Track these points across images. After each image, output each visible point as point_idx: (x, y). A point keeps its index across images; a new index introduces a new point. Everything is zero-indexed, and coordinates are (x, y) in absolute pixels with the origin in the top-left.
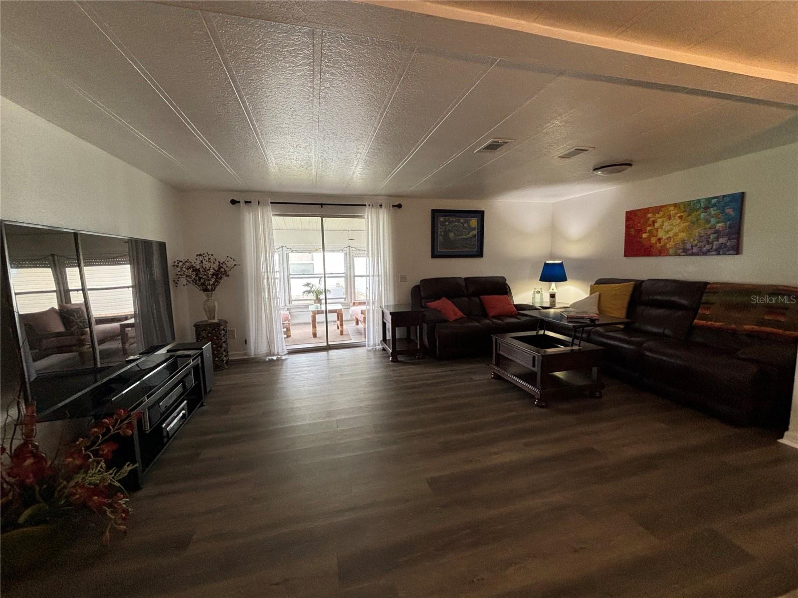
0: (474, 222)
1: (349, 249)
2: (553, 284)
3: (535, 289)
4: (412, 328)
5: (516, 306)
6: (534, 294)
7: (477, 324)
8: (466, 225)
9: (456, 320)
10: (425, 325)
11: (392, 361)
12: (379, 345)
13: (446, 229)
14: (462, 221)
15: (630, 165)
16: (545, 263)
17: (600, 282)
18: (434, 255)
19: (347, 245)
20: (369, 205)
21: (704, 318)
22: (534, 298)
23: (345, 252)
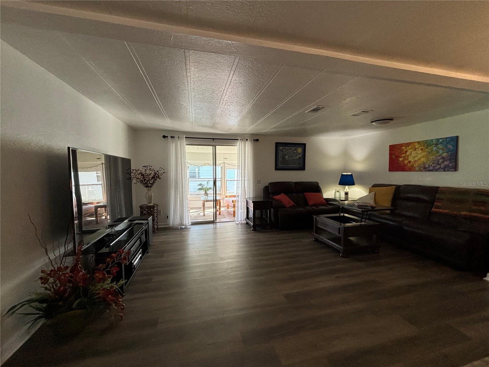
0: (300, 150)
1: (224, 164)
2: (347, 187)
3: (336, 189)
4: (264, 211)
5: (325, 199)
6: (335, 193)
7: (302, 209)
8: (295, 151)
9: (290, 207)
10: (272, 210)
11: (253, 230)
12: (244, 221)
13: (283, 153)
14: (293, 149)
15: (392, 120)
16: (342, 174)
17: (375, 186)
18: (276, 169)
19: (222, 162)
20: (240, 140)
21: (437, 207)
22: (335, 195)
23: (222, 166)
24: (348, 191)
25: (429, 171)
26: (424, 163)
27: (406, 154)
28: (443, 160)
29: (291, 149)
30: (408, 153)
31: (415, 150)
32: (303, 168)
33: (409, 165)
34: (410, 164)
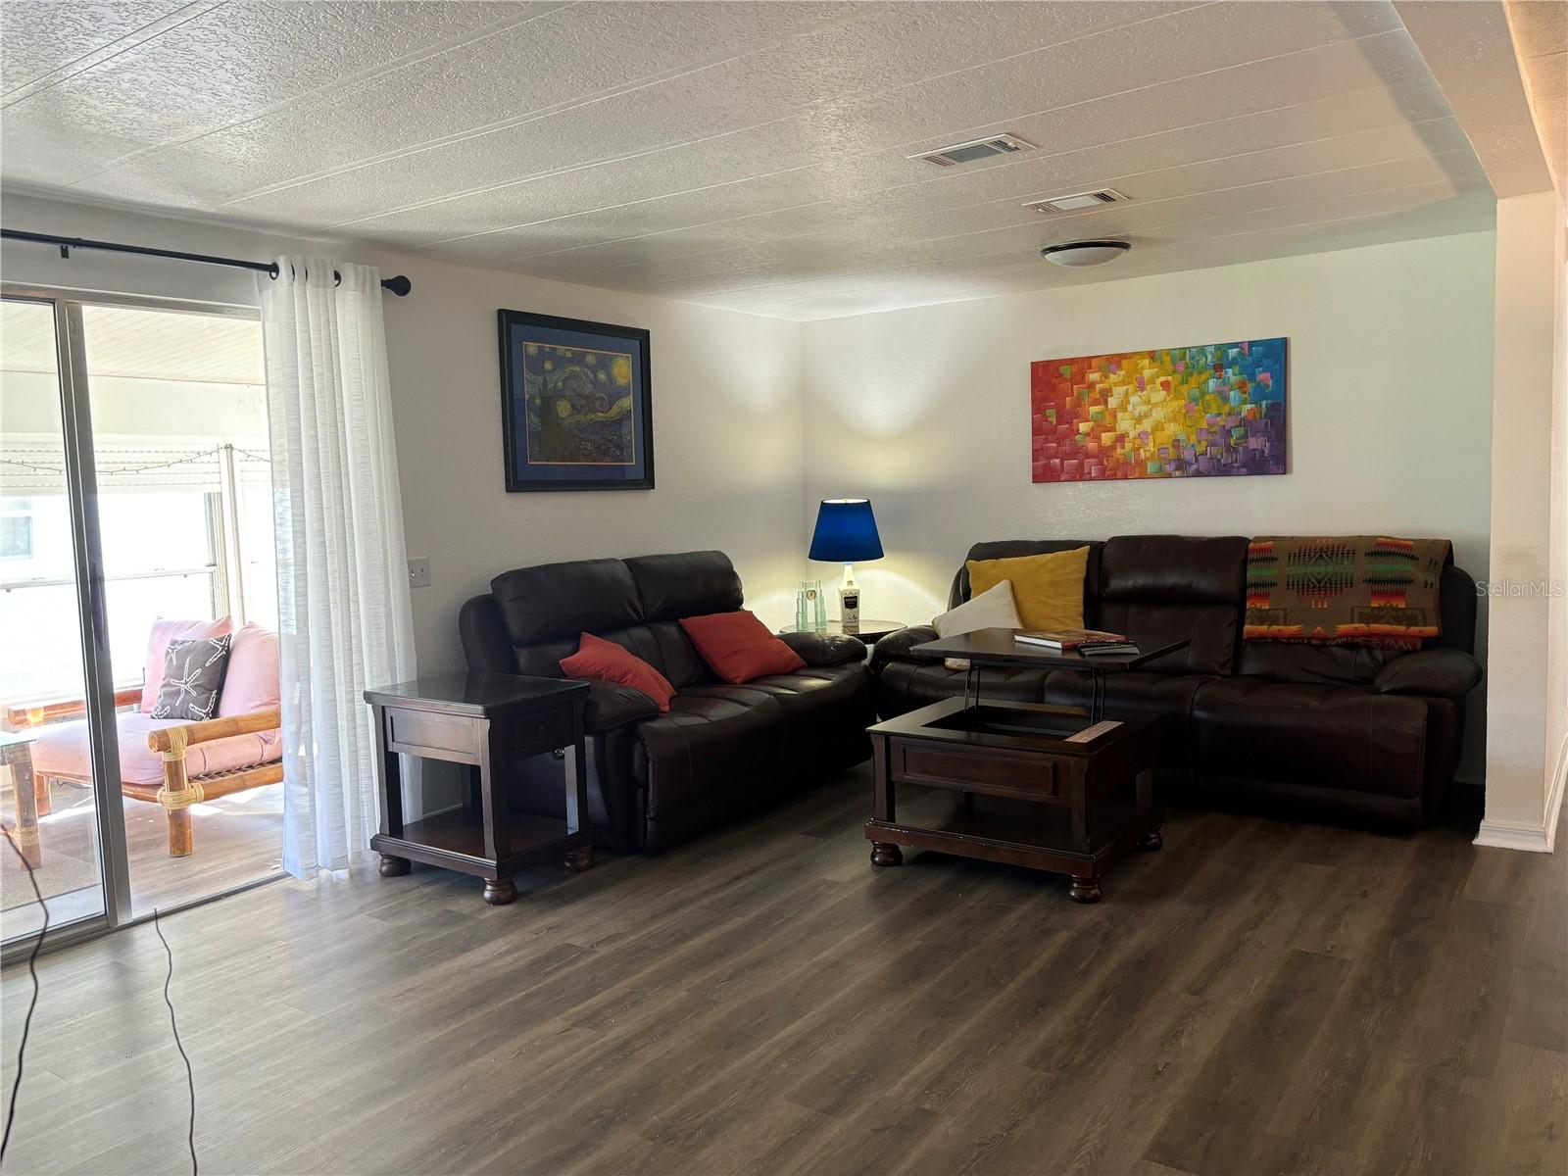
2: (849, 567)
3: (803, 584)
6: (801, 603)
8: (602, 376)
9: (670, 707)
11: (495, 902)
13: (545, 383)
14: (589, 359)
15: (1125, 246)
16: (822, 504)
17: (987, 553)
18: (519, 480)
21: (1263, 618)
24: (855, 587)
25: (1198, 474)
26: (1176, 443)
27: (1106, 403)
28: (1241, 430)
29: (580, 360)
30: (1112, 402)
31: (1141, 387)
32: (643, 477)
33: (1119, 451)
34: (1123, 447)
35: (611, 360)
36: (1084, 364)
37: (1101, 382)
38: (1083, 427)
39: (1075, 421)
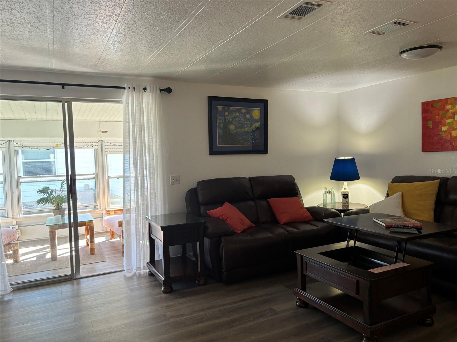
0: (256, 113)
1: (101, 144)
2: (345, 183)
3: (326, 188)
4: (189, 246)
6: (325, 195)
8: (248, 116)
10: (207, 241)
11: (164, 292)
12: (144, 269)
13: (225, 119)
14: (243, 111)
16: (335, 159)
18: (213, 151)
19: (97, 139)
20: (129, 88)
22: (325, 198)
23: (96, 147)
24: (347, 190)
29: (239, 111)
32: (264, 150)
35: (252, 110)
36: (445, 102)
37: (452, 109)
38: (444, 129)
39: (440, 126)
